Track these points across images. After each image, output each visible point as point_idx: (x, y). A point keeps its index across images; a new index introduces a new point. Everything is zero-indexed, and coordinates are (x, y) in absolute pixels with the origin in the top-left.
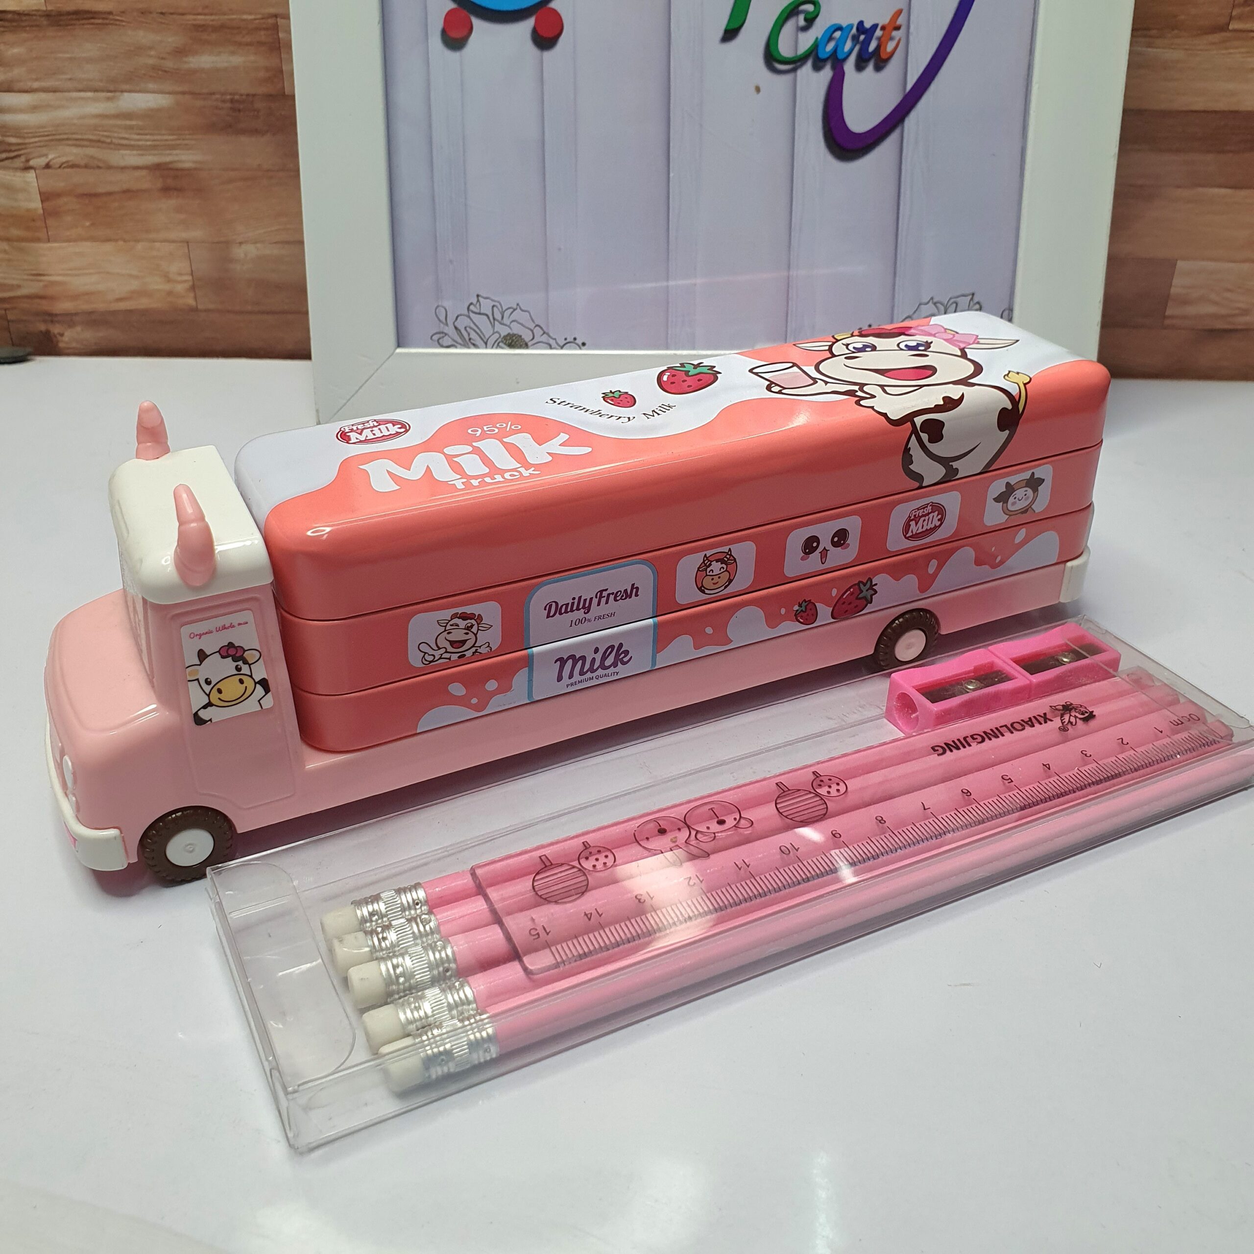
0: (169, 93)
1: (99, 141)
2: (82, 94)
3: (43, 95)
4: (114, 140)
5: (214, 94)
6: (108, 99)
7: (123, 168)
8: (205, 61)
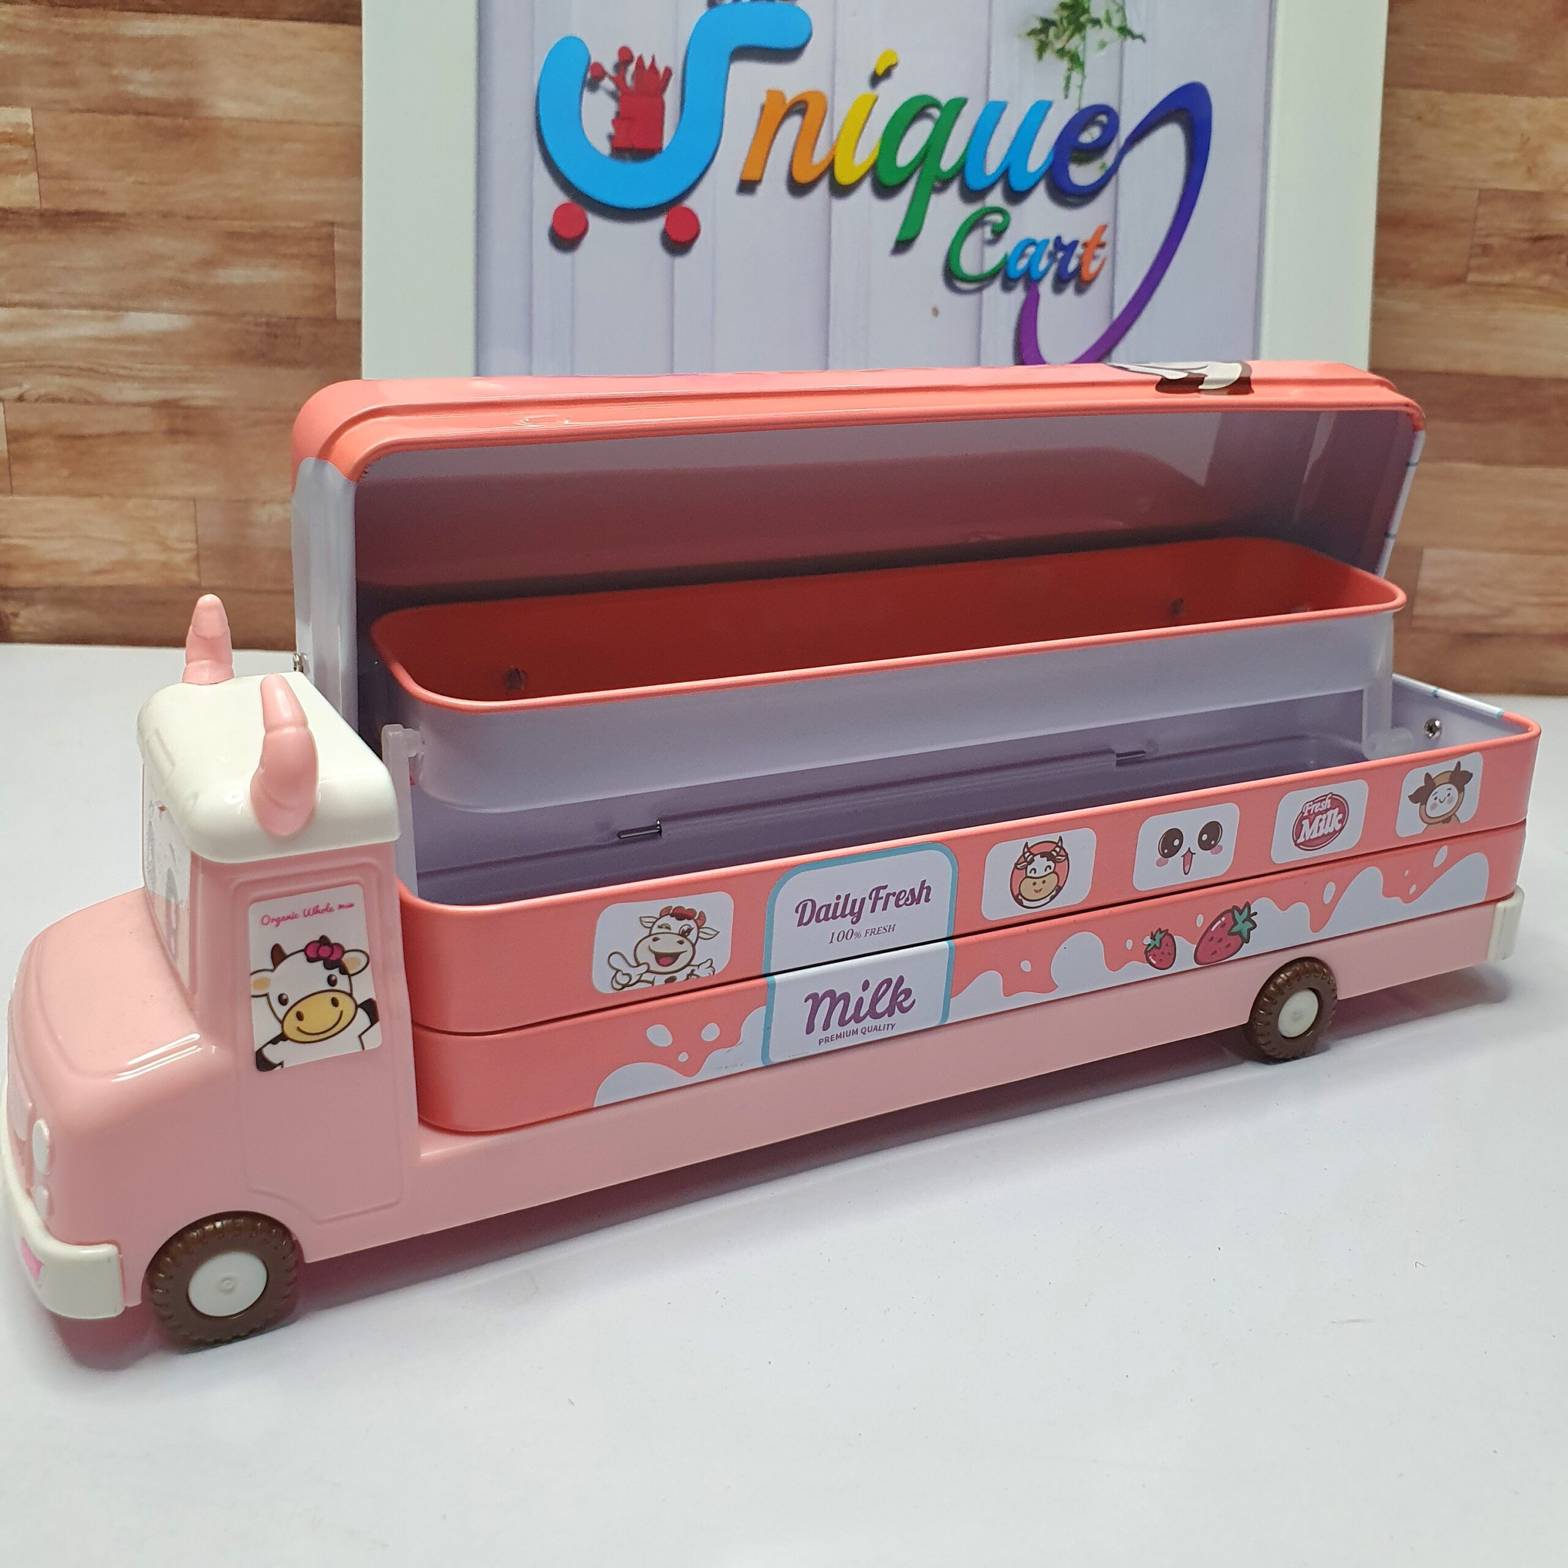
0: (188, 313)
1: (91, 370)
2: (75, 312)
3: (24, 311)
4: (111, 370)
5: (244, 314)
6: (109, 319)
7: (119, 405)
8: (237, 274)
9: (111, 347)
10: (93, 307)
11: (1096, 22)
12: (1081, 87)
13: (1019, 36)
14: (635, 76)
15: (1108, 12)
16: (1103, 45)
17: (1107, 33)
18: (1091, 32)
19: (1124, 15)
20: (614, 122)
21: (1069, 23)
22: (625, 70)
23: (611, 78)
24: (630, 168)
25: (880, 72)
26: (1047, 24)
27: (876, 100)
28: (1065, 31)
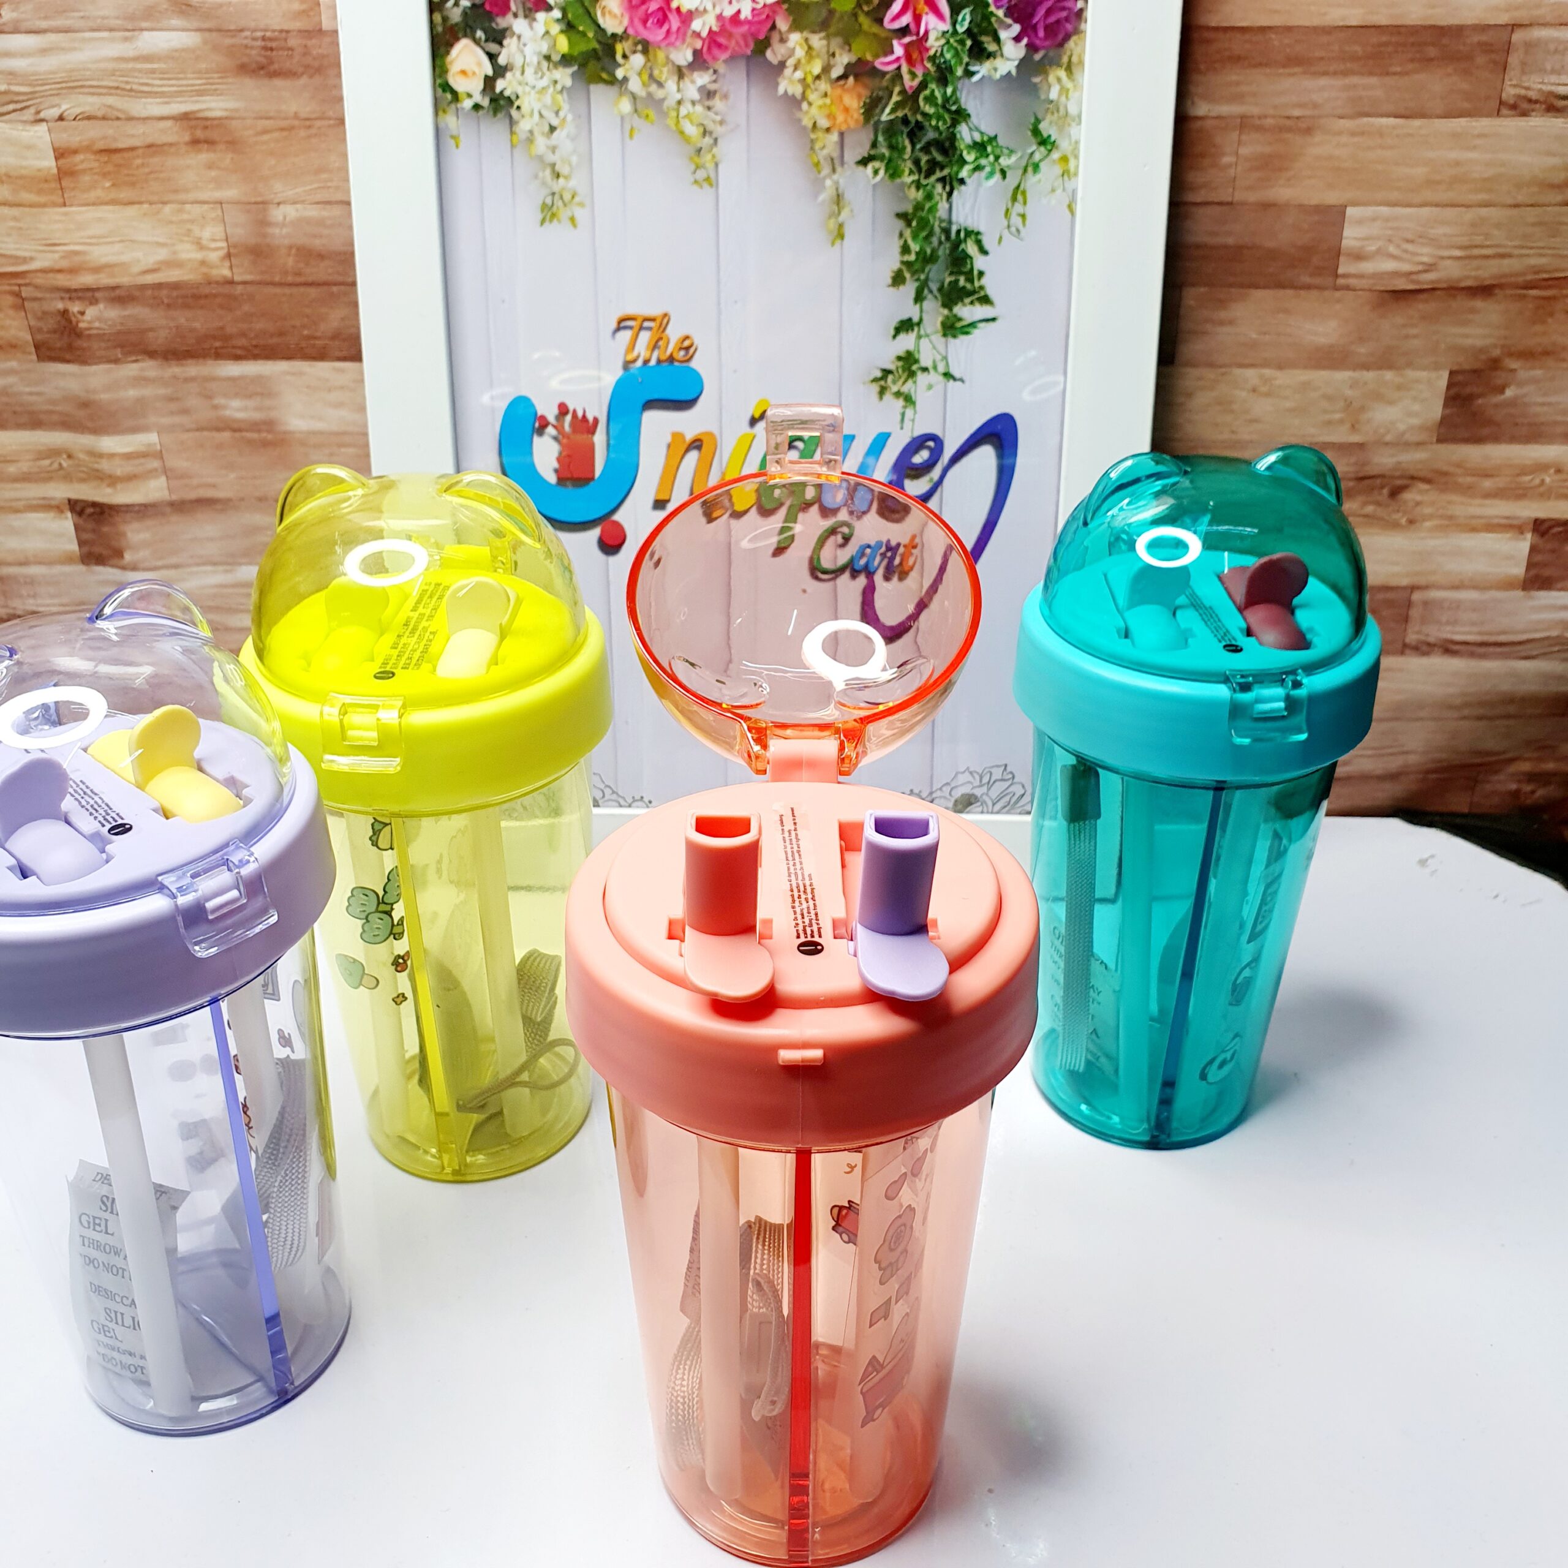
2: (203, 568)
9: (230, 590)
10: (215, 564)
11: (925, 370)
12: (913, 420)
13: (864, 383)
14: (572, 424)
15: (934, 362)
16: (930, 387)
17: (934, 378)
18: (921, 377)
19: (947, 363)
20: (559, 460)
21: (904, 371)
22: (564, 421)
23: (555, 427)
24: (571, 492)
25: (757, 415)
26: (886, 372)
27: (754, 437)
28: (900, 377)
